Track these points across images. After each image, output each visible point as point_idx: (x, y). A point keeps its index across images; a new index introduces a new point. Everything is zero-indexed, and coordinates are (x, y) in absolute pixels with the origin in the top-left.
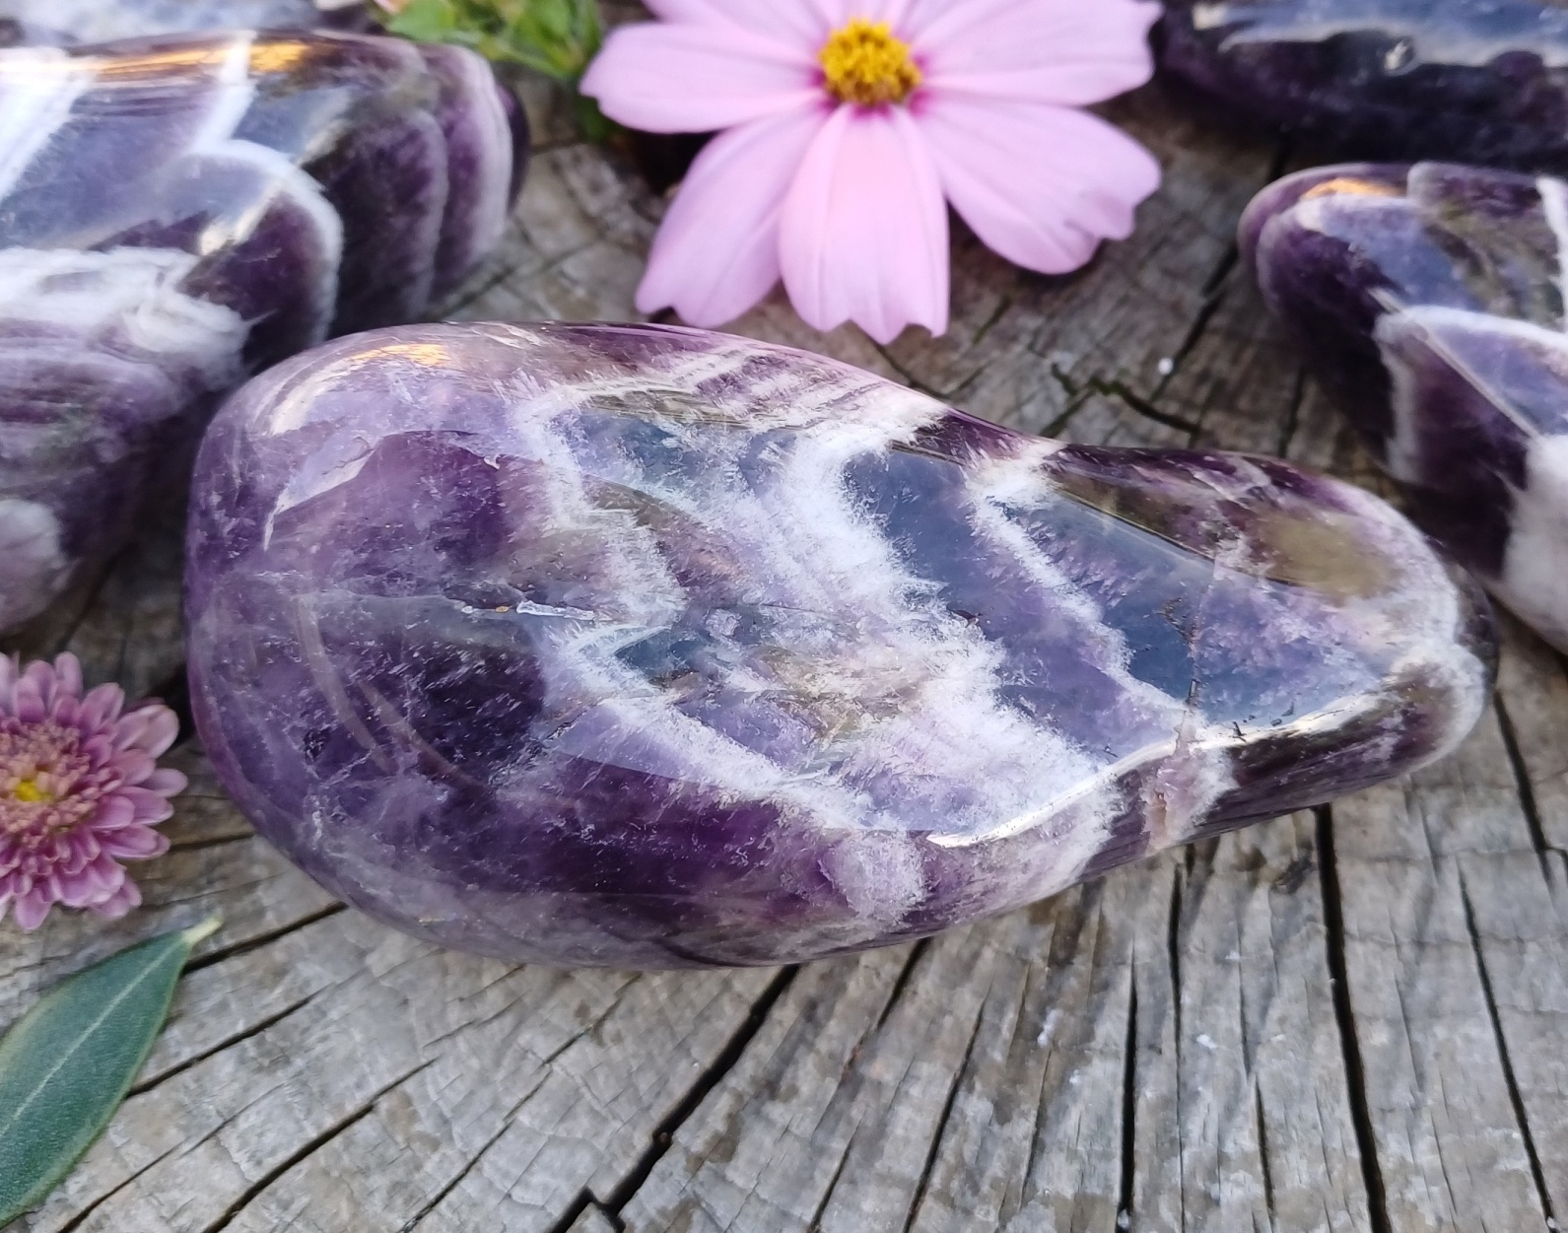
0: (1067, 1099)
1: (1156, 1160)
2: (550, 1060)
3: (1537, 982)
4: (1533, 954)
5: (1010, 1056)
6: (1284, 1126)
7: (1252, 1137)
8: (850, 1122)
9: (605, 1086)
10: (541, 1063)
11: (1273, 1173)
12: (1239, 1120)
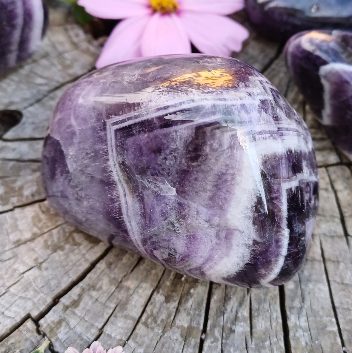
0: (189, 297)
1: (215, 317)
2: (24, 273)
3: (343, 274)
4: (342, 266)
5: (172, 284)
6: (258, 310)
7: (247, 312)
8: (118, 299)
9: (40, 283)
10: (20, 273)
11: (253, 324)
12: (243, 307)
